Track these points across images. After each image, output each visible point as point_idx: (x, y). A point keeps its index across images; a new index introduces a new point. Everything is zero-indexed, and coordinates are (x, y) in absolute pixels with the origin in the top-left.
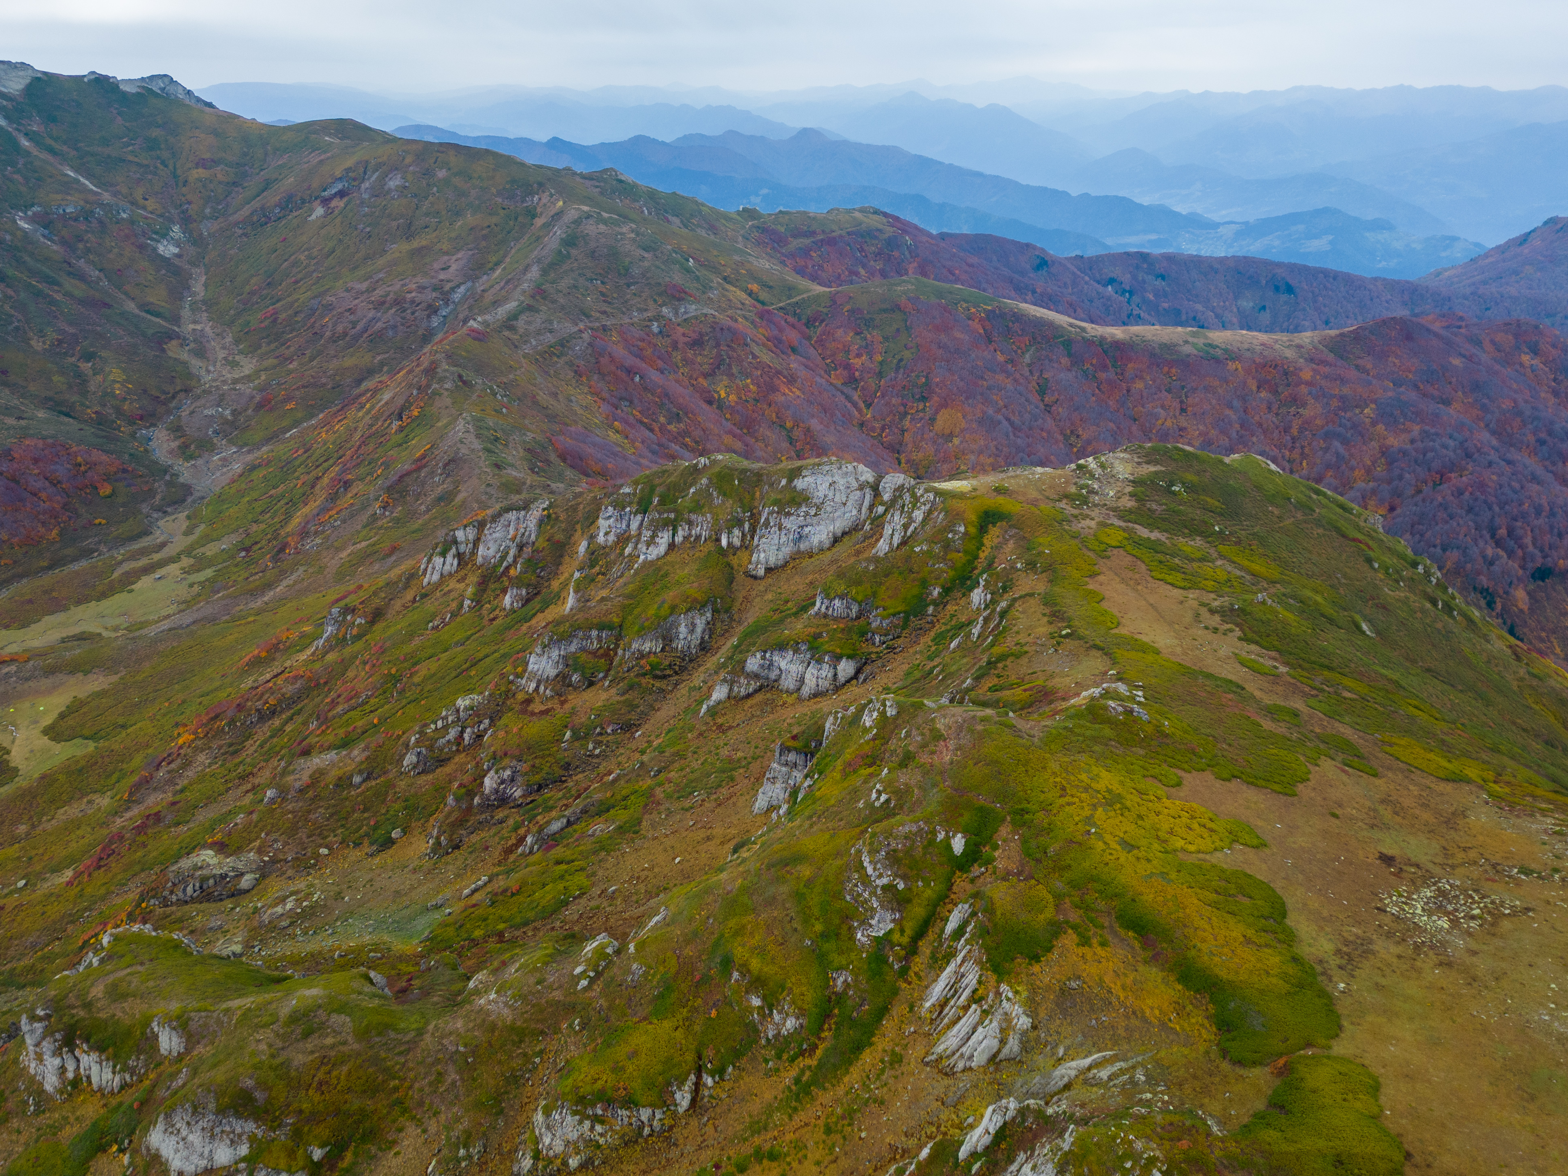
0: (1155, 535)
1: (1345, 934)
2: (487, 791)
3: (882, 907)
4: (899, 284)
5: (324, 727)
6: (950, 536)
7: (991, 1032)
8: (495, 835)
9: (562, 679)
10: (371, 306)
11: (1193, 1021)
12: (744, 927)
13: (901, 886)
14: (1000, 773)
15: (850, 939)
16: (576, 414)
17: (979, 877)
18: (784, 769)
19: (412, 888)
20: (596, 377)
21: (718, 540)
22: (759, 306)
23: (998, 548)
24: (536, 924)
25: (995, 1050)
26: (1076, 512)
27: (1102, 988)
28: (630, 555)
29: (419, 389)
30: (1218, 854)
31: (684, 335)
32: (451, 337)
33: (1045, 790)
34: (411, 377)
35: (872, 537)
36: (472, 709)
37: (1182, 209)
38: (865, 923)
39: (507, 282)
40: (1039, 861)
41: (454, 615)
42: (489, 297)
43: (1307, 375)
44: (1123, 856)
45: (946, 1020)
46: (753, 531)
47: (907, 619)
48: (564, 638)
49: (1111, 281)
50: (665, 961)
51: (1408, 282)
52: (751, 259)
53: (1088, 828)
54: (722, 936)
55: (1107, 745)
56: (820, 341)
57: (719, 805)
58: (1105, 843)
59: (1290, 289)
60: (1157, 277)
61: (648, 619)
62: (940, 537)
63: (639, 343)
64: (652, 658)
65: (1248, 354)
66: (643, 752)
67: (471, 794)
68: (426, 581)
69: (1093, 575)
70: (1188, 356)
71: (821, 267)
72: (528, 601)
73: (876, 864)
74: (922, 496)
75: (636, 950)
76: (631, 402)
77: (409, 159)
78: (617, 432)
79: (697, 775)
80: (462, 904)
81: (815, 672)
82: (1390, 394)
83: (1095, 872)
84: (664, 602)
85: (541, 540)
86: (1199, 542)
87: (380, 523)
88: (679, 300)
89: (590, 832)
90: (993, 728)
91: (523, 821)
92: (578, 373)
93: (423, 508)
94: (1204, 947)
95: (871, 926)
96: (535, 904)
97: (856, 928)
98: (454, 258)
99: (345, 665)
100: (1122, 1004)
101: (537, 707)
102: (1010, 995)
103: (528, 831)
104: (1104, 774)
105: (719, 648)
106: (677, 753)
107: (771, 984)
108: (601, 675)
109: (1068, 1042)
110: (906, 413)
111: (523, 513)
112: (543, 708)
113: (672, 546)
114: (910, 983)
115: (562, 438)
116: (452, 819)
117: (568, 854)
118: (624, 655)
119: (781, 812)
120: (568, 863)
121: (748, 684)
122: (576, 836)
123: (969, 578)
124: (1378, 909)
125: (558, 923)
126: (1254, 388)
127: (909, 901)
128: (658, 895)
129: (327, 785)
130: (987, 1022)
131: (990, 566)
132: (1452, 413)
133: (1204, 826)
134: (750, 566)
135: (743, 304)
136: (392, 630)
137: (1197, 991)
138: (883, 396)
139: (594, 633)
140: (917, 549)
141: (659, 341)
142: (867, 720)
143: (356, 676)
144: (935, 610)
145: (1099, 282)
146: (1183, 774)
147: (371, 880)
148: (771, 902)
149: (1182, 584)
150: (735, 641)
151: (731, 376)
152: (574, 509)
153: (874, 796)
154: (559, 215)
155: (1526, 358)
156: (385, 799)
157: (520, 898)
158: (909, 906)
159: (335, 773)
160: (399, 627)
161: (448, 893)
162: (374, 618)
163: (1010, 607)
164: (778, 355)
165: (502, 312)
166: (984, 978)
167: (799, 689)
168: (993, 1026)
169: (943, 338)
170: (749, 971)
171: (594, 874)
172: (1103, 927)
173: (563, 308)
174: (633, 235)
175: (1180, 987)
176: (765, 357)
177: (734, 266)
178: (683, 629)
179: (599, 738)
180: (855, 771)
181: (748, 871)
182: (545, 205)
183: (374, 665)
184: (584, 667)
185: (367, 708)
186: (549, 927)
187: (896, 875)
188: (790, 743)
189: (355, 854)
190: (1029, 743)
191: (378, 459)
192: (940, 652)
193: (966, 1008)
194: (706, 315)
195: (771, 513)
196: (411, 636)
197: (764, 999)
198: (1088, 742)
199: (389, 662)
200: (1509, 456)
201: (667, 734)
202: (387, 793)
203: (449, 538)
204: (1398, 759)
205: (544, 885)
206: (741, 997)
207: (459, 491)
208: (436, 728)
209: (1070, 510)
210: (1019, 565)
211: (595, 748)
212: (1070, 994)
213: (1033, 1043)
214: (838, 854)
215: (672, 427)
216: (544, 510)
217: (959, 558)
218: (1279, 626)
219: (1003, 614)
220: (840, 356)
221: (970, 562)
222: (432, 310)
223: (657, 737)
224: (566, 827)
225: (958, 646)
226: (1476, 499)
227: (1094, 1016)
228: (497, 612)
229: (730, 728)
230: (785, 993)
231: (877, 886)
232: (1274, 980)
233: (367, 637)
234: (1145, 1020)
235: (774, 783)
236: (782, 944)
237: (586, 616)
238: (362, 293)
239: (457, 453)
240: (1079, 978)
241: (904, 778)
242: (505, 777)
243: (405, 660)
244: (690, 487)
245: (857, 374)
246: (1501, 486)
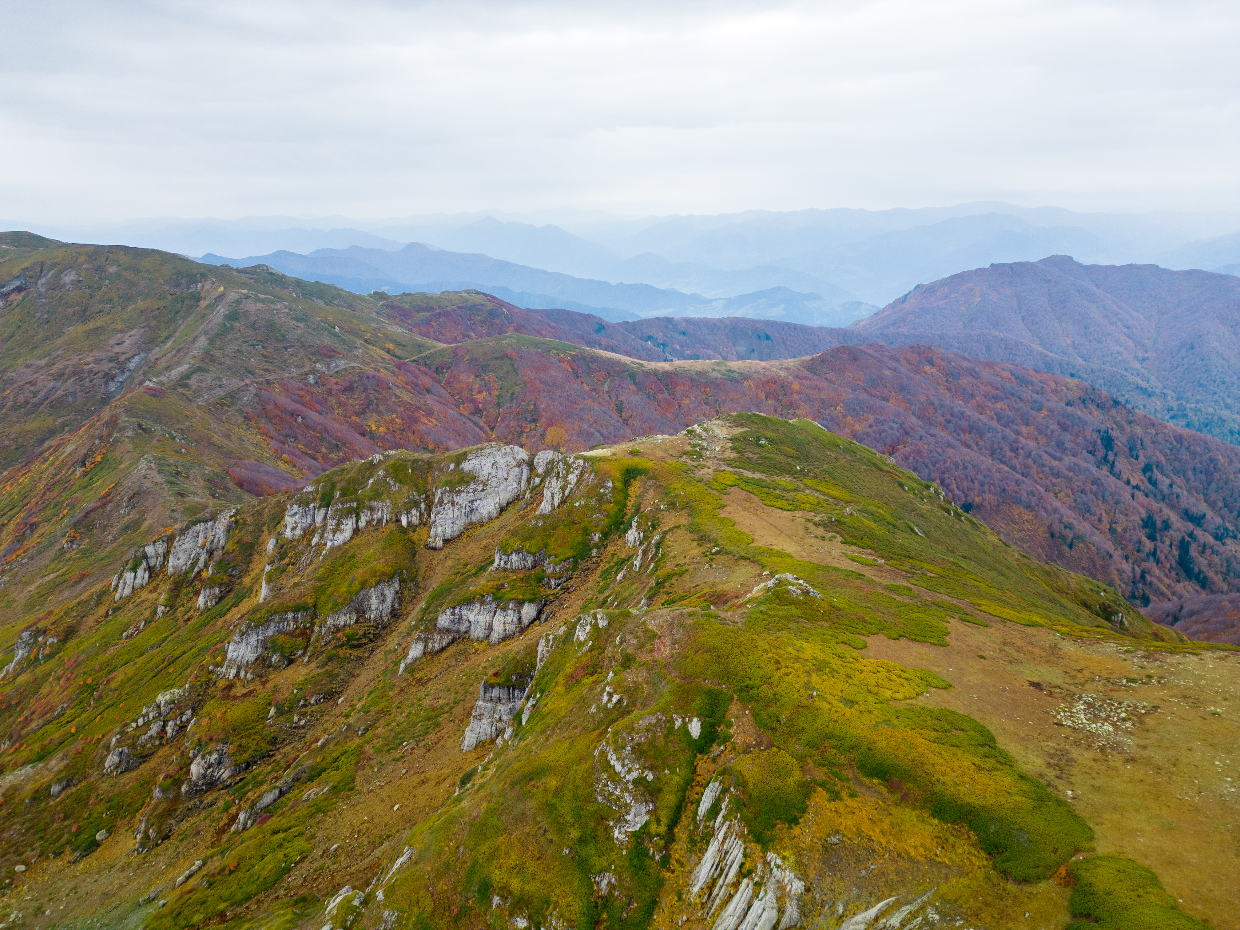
0: (757, 476)
1: (1046, 749)
2: (194, 778)
3: (636, 801)
4: (505, 339)
5: (17, 745)
6: (602, 491)
7: (768, 904)
8: (205, 819)
9: (262, 662)
10: (51, 378)
11: (960, 851)
12: (497, 849)
13: (650, 777)
14: (719, 657)
15: (607, 839)
16: (248, 450)
17: (719, 755)
18: (489, 705)
19: (122, 886)
20: (263, 421)
21: (399, 521)
22: (395, 359)
23: (641, 496)
24: (259, 897)
25: (774, 922)
26: (695, 464)
27: (862, 837)
28: (317, 544)
29: (101, 438)
30: (920, 698)
31: (336, 383)
32: (129, 395)
33: (763, 666)
34: (92, 430)
35: (532, 503)
36: (173, 702)
37: (687, 291)
38: (620, 820)
39: (178, 351)
40: (774, 729)
41: (148, 622)
42: (162, 364)
43: (796, 387)
44: (848, 712)
45: (718, 901)
46: (429, 509)
47: (575, 563)
48: (262, 624)
49: (650, 338)
50: (418, 901)
51: (840, 329)
52: (386, 326)
53: (810, 692)
54: (476, 862)
55: (798, 622)
56: (448, 383)
57: (429, 750)
58: (829, 703)
59: (768, 338)
60: (680, 333)
61: (340, 596)
62: (593, 492)
63: (299, 392)
64: (348, 630)
65: (755, 376)
66: (347, 716)
67: (178, 783)
68: (117, 596)
69: (722, 507)
70: (716, 379)
71: (440, 332)
72: (221, 599)
73: (623, 760)
74: (574, 462)
75: (386, 896)
76: (296, 438)
77: (82, 259)
78: (286, 462)
79: (404, 726)
80: (177, 892)
81: (502, 619)
82: (851, 396)
83: (827, 730)
84: (354, 579)
85: (230, 543)
86: (788, 478)
87: (68, 556)
88: (330, 357)
89: (304, 798)
90: (702, 620)
91: (234, 800)
92: (247, 418)
93: (110, 537)
94: (946, 779)
95: (627, 822)
96: (256, 877)
97: (612, 827)
98: (128, 334)
99: (37, 683)
100: (886, 849)
101: (239, 691)
102: (779, 862)
103: (240, 809)
104: (805, 645)
105: (408, 613)
106: (381, 711)
107: (535, 901)
108: (300, 653)
109: (844, 897)
110: (522, 432)
111: (210, 523)
112: (245, 691)
113: (356, 531)
114: (673, 872)
115: (238, 469)
116: (160, 810)
117: (284, 822)
118: (320, 631)
119: (506, 736)
120: (285, 831)
121: (442, 638)
122: (290, 804)
123: (622, 523)
124: (1056, 724)
125: (282, 892)
126: (764, 398)
127: (660, 790)
128: (382, 844)
129: (22, 801)
130: (762, 894)
131: (638, 510)
132: (891, 406)
133: (900, 677)
134: (429, 540)
135: (383, 359)
136: (86, 644)
137: (954, 822)
138: (503, 421)
139: (290, 615)
140: (577, 504)
141: (316, 389)
142: (581, 635)
143: (50, 692)
144: (598, 552)
145: (641, 339)
146: (865, 638)
147: (75, 888)
148: (521, 818)
149: (789, 508)
150: (423, 605)
151: (379, 413)
152: (261, 513)
153: (605, 698)
154: (221, 297)
155: (927, 368)
156: (87, 804)
157: (240, 874)
158: (661, 795)
159: (31, 787)
160: (92, 640)
161: (160, 884)
162: (67, 636)
163: (662, 539)
164: (416, 395)
165: (176, 373)
166: (748, 851)
167: (488, 636)
168: (769, 897)
169: (543, 375)
170: (510, 893)
171: (313, 837)
172: (848, 780)
173: (230, 368)
174: (287, 311)
175: (936, 822)
176: (406, 397)
177: (372, 331)
178: (374, 601)
179: (304, 710)
180: (578, 682)
181: (492, 794)
182: (208, 290)
183: (68, 679)
184: (282, 648)
185: (64, 719)
186: (272, 897)
187: (644, 768)
188: (493, 681)
189: (55, 865)
190: (736, 628)
191: (64, 501)
192: (609, 585)
193: (736, 885)
194: (354, 368)
195: (444, 493)
196: (105, 647)
197: (530, 918)
198: (783, 621)
199: (84, 673)
200: (931, 431)
201: (368, 696)
202: (88, 797)
203: (139, 554)
204: (990, 614)
205: (263, 857)
206: (506, 922)
207: (145, 519)
208: (137, 727)
209: (690, 463)
210: (662, 507)
211: (300, 720)
212: (833, 850)
213: (809, 906)
214: (581, 759)
215: (333, 456)
216: (231, 517)
217: (612, 508)
218: (867, 530)
219: (658, 545)
220: (465, 394)
221: (621, 510)
222: (109, 377)
223: (360, 700)
224: (279, 797)
225: (624, 577)
226: (917, 462)
227: (863, 867)
228: (192, 613)
229: (429, 680)
230: (551, 907)
231: (628, 781)
232: (1018, 798)
233: (60, 654)
234: (911, 859)
235: (480, 720)
236: (540, 858)
237: (281, 601)
238: (42, 368)
239: (141, 487)
240: (837, 832)
241: (630, 677)
242: (212, 761)
243: (101, 669)
244: (368, 480)
245: (480, 406)
246: (931, 452)
